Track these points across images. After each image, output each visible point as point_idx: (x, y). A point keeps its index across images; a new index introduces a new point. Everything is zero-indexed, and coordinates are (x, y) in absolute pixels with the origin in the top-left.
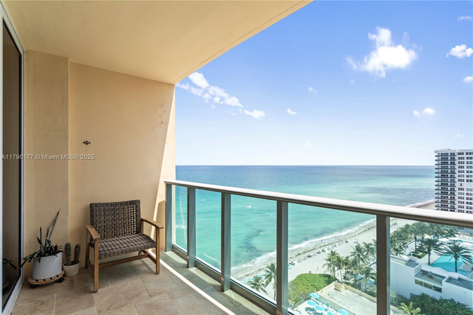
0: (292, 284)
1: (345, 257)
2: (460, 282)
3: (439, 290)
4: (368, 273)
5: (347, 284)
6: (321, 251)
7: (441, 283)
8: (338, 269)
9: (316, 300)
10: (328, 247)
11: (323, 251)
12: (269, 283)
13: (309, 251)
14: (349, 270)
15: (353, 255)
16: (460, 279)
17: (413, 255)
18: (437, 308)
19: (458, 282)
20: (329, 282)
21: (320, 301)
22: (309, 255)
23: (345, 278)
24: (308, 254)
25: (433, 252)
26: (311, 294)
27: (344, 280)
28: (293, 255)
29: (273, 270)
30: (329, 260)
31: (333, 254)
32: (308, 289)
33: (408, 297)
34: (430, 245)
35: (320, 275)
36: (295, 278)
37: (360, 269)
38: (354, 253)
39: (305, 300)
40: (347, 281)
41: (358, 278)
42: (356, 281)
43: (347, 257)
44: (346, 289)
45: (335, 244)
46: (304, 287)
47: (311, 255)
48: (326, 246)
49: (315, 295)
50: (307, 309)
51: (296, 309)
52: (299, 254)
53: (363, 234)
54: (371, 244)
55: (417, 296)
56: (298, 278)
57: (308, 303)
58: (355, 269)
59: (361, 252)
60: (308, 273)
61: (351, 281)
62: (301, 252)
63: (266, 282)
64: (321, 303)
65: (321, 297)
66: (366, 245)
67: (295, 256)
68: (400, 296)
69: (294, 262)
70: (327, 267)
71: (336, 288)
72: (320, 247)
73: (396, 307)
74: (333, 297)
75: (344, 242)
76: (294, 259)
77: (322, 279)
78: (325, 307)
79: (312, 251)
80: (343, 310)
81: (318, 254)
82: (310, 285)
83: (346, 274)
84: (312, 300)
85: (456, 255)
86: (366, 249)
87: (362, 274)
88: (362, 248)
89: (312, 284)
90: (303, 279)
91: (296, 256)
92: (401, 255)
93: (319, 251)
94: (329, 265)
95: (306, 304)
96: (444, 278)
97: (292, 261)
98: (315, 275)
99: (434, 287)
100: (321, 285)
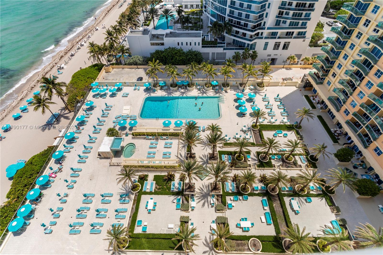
0: (71, 85)
1: (103, 44)
2: (171, 35)
3: (162, 44)
4: (123, 51)
5: (113, 64)
6: (80, 46)
7: (163, 39)
8: (101, 57)
9: (97, 87)
10: (84, 40)
11: (82, 45)
12: (52, 95)
13: (69, 51)
14: (109, 54)
15: (108, 40)
16: (171, 33)
17: (145, 25)
18: (164, 56)
19: (170, 35)
20: (100, 70)
21: (100, 86)
22: (72, 54)
23: (109, 61)
24: (69, 54)
25: (155, 18)
26: (92, 85)
27: (109, 63)
28: (56, 60)
29: (48, 82)
30: (92, 52)
31: (92, 45)
32: (87, 82)
33: (149, 56)
34: (153, 14)
35: (90, 67)
36: (71, 79)
37: (117, 49)
38: (108, 37)
39: (89, 91)
40: (111, 63)
41: (117, 57)
42: (117, 60)
43: (105, 44)
44: (113, 68)
45: (89, 35)
46: (83, 82)
47: (73, 53)
48: (81, 40)
49: (94, 83)
50: (94, 96)
51: (86, 100)
52: (62, 57)
53: (106, 18)
54: (116, 26)
55: (154, 53)
56: (74, 77)
57: (93, 92)
58: (114, 51)
59: (112, 36)
60: (79, 70)
61: (114, 61)
62: (62, 54)
63: (48, 95)
64: (101, 87)
65: (99, 83)
66: (113, 27)
67: (58, 60)
68: (145, 57)
69: (62, 66)
70: (92, 58)
71: (106, 71)
72: (77, 43)
73: (146, 65)
74: (107, 78)
75: (94, 31)
76: (60, 63)
77: (93, 69)
78: (105, 88)
79: (71, 50)
80: (118, 84)
81: (79, 50)
82: (86, 79)
83: (108, 57)
84: (94, 88)
85: (167, 16)
86: (114, 31)
87: (119, 53)
88: (112, 31)
89: (87, 77)
90: (79, 77)
91: (60, 60)
92: (138, 28)
93: (79, 47)
94: (94, 56)
95: (91, 93)
96: (164, 35)
97: (59, 66)
98: (86, 69)
99: (160, 43)
100: (95, 75)
